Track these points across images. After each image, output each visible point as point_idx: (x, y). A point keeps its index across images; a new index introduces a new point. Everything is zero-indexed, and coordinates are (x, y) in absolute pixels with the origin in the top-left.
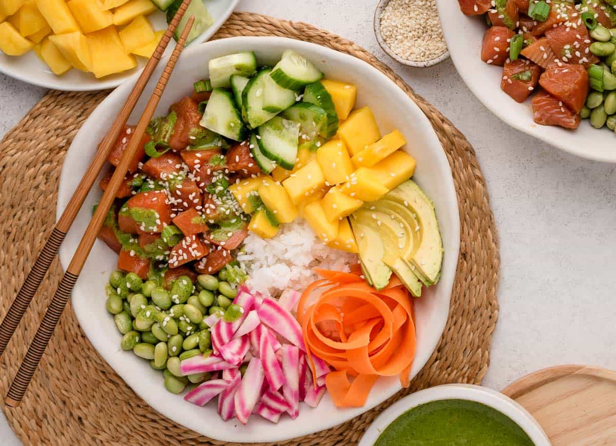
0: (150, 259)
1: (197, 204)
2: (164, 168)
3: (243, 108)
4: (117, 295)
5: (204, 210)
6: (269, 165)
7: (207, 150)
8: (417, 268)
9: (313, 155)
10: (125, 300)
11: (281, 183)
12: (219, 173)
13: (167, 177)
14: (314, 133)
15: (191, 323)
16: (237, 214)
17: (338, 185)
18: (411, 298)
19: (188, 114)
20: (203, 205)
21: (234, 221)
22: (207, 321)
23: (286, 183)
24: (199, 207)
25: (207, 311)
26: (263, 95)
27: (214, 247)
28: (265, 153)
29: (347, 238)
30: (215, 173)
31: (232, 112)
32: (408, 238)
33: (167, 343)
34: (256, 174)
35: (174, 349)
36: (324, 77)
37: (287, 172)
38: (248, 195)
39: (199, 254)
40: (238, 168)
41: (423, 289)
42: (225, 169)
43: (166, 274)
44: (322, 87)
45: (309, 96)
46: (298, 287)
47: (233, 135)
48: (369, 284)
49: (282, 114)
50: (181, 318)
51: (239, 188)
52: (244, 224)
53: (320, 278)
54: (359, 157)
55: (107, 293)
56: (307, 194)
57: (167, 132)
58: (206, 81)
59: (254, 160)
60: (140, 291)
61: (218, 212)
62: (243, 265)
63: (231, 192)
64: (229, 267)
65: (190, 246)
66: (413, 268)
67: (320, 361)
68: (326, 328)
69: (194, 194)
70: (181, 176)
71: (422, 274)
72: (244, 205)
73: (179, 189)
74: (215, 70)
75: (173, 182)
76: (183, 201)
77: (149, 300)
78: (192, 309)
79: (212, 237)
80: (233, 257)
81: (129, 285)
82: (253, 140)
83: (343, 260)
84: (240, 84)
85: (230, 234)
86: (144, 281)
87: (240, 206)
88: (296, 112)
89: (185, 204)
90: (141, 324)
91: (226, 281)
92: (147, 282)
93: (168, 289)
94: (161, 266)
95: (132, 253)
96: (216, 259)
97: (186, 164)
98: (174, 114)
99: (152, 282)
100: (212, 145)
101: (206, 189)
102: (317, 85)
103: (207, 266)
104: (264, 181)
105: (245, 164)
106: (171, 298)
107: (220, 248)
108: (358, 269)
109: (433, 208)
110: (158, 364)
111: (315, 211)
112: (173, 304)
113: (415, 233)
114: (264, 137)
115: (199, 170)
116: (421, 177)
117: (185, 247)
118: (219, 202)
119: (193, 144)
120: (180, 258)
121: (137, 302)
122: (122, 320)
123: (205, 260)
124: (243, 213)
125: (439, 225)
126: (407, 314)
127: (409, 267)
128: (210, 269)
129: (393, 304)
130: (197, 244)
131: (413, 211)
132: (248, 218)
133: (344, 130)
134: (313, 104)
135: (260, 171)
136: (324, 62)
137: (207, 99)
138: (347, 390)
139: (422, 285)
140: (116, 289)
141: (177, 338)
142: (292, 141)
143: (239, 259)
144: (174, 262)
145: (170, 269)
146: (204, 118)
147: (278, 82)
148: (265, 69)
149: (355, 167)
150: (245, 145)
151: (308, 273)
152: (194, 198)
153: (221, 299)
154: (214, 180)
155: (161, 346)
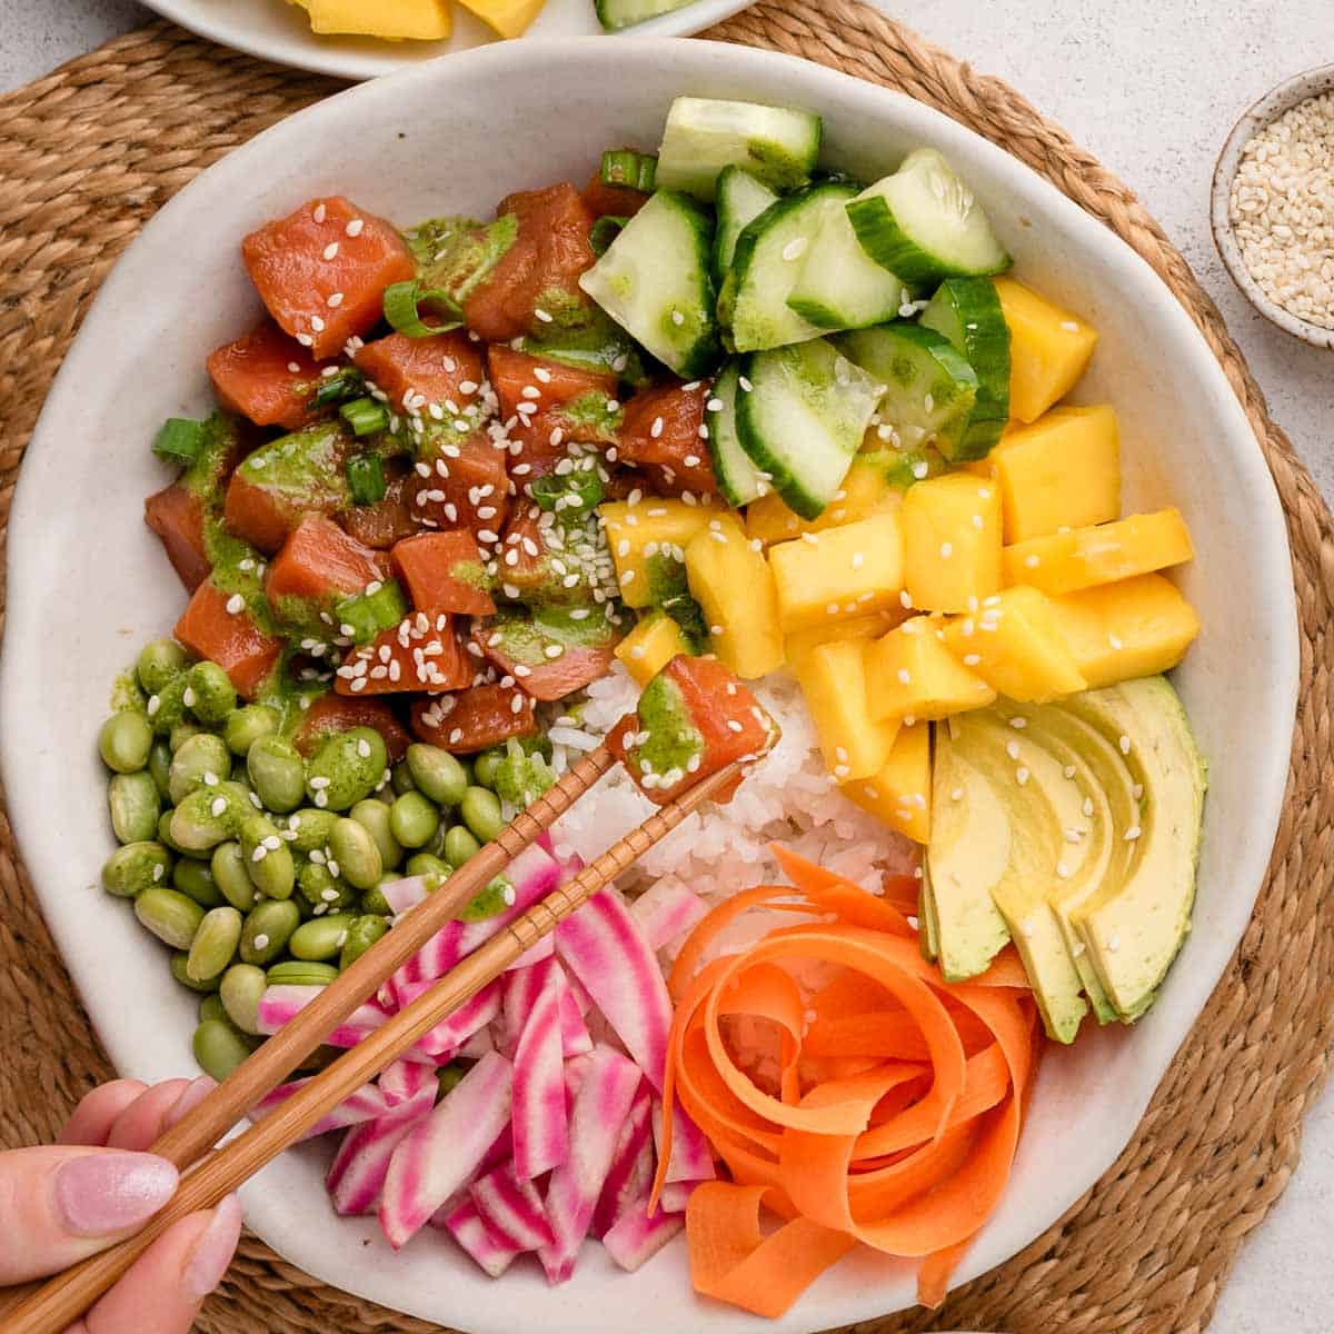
0: (283, 641)
1: (485, 524)
2: (424, 378)
3: (730, 279)
4: (146, 714)
5: (499, 549)
6: (745, 480)
7: (573, 370)
8: (1092, 954)
9: (893, 498)
10: (161, 739)
11: (765, 550)
12: (588, 453)
13: (424, 409)
14: (920, 432)
15: (342, 881)
16: (599, 596)
17: (937, 614)
18: (1040, 1040)
19: (554, 238)
20: (503, 533)
21: (579, 614)
22: (391, 890)
23: (781, 553)
24: (488, 536)
25: (402, 860)
26: (803, 261)
27: (491, 673)
28: (749, 439)
29: (908, 785)
30: (573, 448)
31: (691, 278)
32: (1094, 857)
33: (245, 914)
34: (698, 496)
35: (262, 941)
36: (1009, 269)
37: (794, 521)
38: (651, 549)
39: (439, 678)
40: (651, 457)
41: (1088, 1023)
42: (609, 445)
43: (315, 705)
44: (993, 300)
45: (944, 313)
46: (706, 883)
47: (671, 353)
48: (924, 952)
49: (843, 340)
50: (315, 855)
51: (632, 520)
52: (608, 634)
53: (783, 879)
54: (1031, 553)
55: (114, 699)
56: (833, 609)
57: (471, 270)
58: (647, 156)
59: (709, 448)
60: (218, 727)
61: (540, 570)
62: (560, 760)
63: (602, 522)
64: (515, 749)
65: (422, 644)
66: (1077, 950)
67: (694, 1136)
68: (747, 1037)
69: (487, 490)
70: (467, 419)
71: (1100, 978)
72: (628, 577)
73: (447, 459)
74: (683, 134)
75: (436, 430)
76: (447, 501)
77: (238, 764)
78: (361, 836)
79: (496, 639)
80: (537, 722)
81: (190, 698)
82: (726, 389)
83: (871, 851)
84: (746, 202)
85: (553, 651)
86: (241, 702)
87: (614, 576)
88: (889, 347)
89: (451, 511)
90: (189, 829)
91: (492, 788)
92: (249, 709)
93: (305, 750)
94: (307, 674)
95: (235, 604)
96: (487, 707)
97: (493, 389)
98: (511, 220)
99: (264, 714)
100: (594, 360)
101: (528, 488)
102: (980, 288)
103: (450, 722)
104: (715, 525)
105: (673, 450)
106: (305, 784)
107: (507, 681)
108: (909, 893)
109: (1201, 787)
110: (200, 968)
111: (841, 669)
112: (306, 802)
113: (1121, 844)
114: (762, 389)
115: (527, 422)
116: (1198, 679)
117: (405, 643)
118: (554, 541)
119: (538, 336)
120: (379, 672)
121: (199, 755)
122: (134, 797)
123: (449, 703)
124: (617, 601)
125: (1201, 846)
126: (1010, 1085)
127: (1067, 944)
128: (456, 736)
129: (977, 1039)
130: (446, 646)
131: (1137, 774)
132: (628, 618)
133: (1012, 454)
134: (946, 342)
135: (711, 489)
136: (1026, 224)
137: (629, 212)
138: (746, 1250)
139: (1083, 1011)
140: (146, 696)
141: (280, 912)
142: (843, 429)
143: (555, 735)
144: (355, 675)
145: (332, 692)
146: (600, 267)
147: (861, 236)
148: (837, 184)
149: (1007, 579)
150: (697, 393)
151: (750, 852)
152: (484, 502)
153: (458, 838)
154: (563, 467)
155: (224, 921)
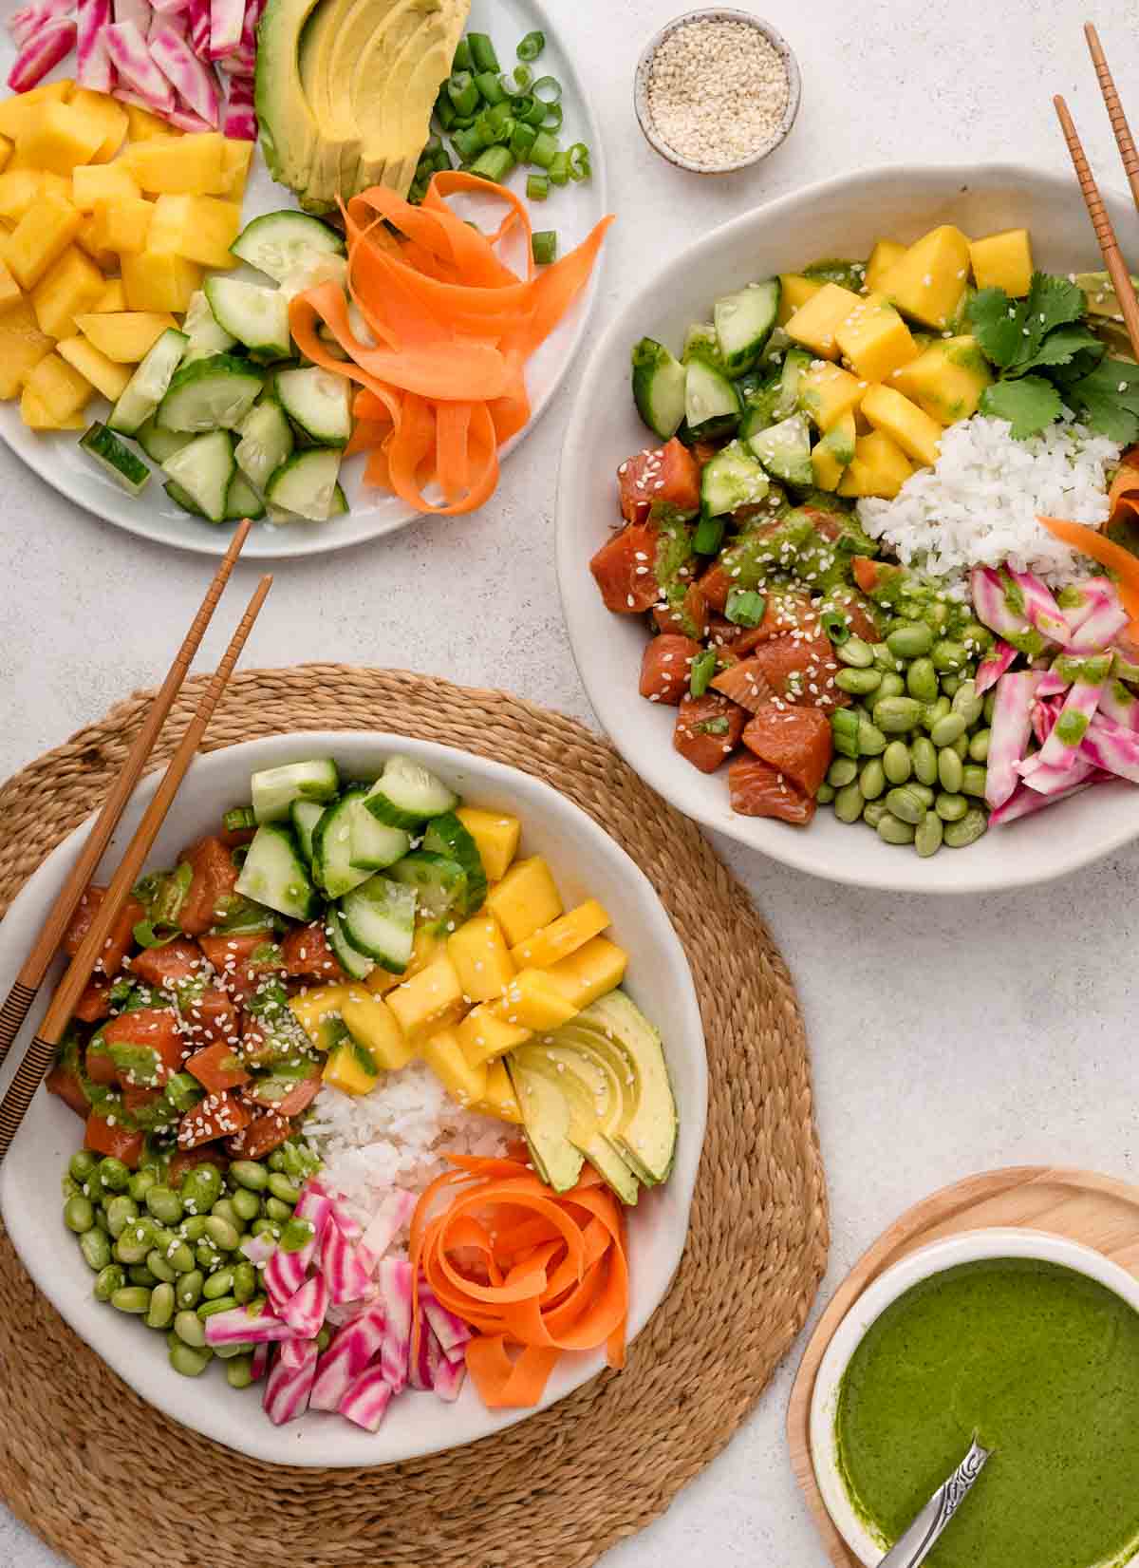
0: (144, 1132)
1: (229, 1035)
2: (171, 967)
3: (315, 863)
4: (82, 1196)
5: (241, 1044)
6: (361, 966)
7: (249, 936)
8: (631, 1152)
9: (441, 946)
10: (97, 1205)
11: (383, 1000)
12: (270, 978)
13: (175, 984)
14: (443, 908)
15: (219, 1251)
16: (303, 1050)
17: (486, 1001)
18: (620, 1208)
19: (212, 869)
20: (240, 1036)
21: (295, 1063)
22: (248, 1247)
23: (392, 998)
24: (233, 1040)
25: (247, 1228)
26: (350, 838)
27: (260, 1110)
28: (354, 944)
29: (503, 1098)
30: (262, 978)
31: (293, 867)
32: (613, 1097)
33: (174, 1285)
34: (337, 980)
35: (188, 1297)
36: (460, 802)
37: (393, 979)
38: (322, 1017)
39: (233, 1127)
40: (306, 970)
41: (642, 1190)
42: (281, 970)
43: (172, 1159)
44: (459, 824)
45: (434, 840)
46: (412, 1181)
47: (296, 910)
48: (542, 1181)
49: (386, 872)
50: (201, 1241)
51: (307, 1005)
52: (313, 1067)
53: (452, 1167)
54: (525, 949)
55: (65, 1191)
56: (430, 1018)
57: (174, 901)
58: (245, 807)
59: (334, 955)
60: (124, 1191)
61: (267, 1049)
62: (313, 1143)
63: (291, 1011)
64: (288, 1146)
65: (218, 1111)
66: (623, 1154)
67: (454, 1321)
68: (463, 1257)
69: (224, 1017)
70: (199, 981)
71: (640, 1164)
72: (315, 1036)
73: (196, 1008)
74: (263, 793)
75: (186, 994)
76: (204, 1029)
77: (142, 1207)
78: (220, 1224)
79: (256, 1093)
80: (293, 1128)
81: (104, 1181)
82: (333, 921)
83: (494, 1136)
84: (309, 817)
85: (289, 1088)
86: (134, 1171)
87: (307, 1037)
88: (411, 868)
89: (209, 1034)
90: (128, 1252)
91: (283, 1171)
92: (138, 1176)
93: (177, 1186)
94: (162, 1143)
95: (111, 1121)
96: (263, 1131)
97: (208, 960)
98: (187, 867)
99: (146, 1175)
100: (257, 926)
101: (245, 1007)
102: (448, 821)
103: (247, 1144)
104: (352, 994)
105: (316, 963)
106: (182, 1205)
107: (270, 1113)
108: (521, 1152)
109: (658, 1042)
110: (157, 1319)
111: (445, 1047)
112: (186, 1215)
113: (626, 1088)
114: (353, 915)
115: (232, 973)
116: (635, 985)
117: (209, 1113)
118: (269, 1030)
119: (222, 924)
120: (200, 1133)
121: (119, 1210)
122: (93, 1242)
123: (243, 1135)
124: (313, 1049)
125: (668, 1072)
126: (612, 1238)
127: (615, 1151)
128: (252, 1151)
129: (584, 1218)
130: (231, 1108)
131: (623, 1048)
132: (323, 1057)
133: (498, 900)
134: (440, 855)
135: (344, 976)
136: (460, 777)
137: (249, 841)
138: (506, 1374)
139: (637, 1185)
140: (81, 1185)
141: (193, 1278)
142: (402, 920)
143: (304, 1132)
144: (187, 1138)
145: (179, 1151)
146: (242, 877)
147: (377, 817)
148: (353, 790)
149: (516, 968)
150: (317, 927)
151: (429, 1159)
152: (224, 1024)
153: (273, 1205)
154: (260, 989)
155: (163, 1292)
